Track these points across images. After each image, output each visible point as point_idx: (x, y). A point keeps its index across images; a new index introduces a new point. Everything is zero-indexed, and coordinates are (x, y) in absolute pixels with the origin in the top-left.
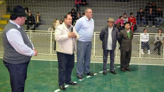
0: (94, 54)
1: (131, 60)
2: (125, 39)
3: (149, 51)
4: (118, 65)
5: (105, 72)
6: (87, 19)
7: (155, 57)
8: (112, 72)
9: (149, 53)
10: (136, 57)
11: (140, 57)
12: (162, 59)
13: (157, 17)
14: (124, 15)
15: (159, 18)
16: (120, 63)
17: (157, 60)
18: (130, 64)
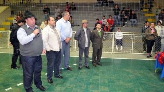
0: (75, 50)
1: (102, 54)
2: (97, 37)
3: (122, 46)
4: (91, 59)
5: (80, 67)
6: (65, 21)
7: (125, 52)
8: (86, 67)
9: (121, 49)
10: (109, 52)
11: (113, 52)
12: (131, 54)
13: (132, 19)
14: (103, 17)
15: (134, 19)
16: (92, 57)
17: (127, 55)
18: (101, 58)
